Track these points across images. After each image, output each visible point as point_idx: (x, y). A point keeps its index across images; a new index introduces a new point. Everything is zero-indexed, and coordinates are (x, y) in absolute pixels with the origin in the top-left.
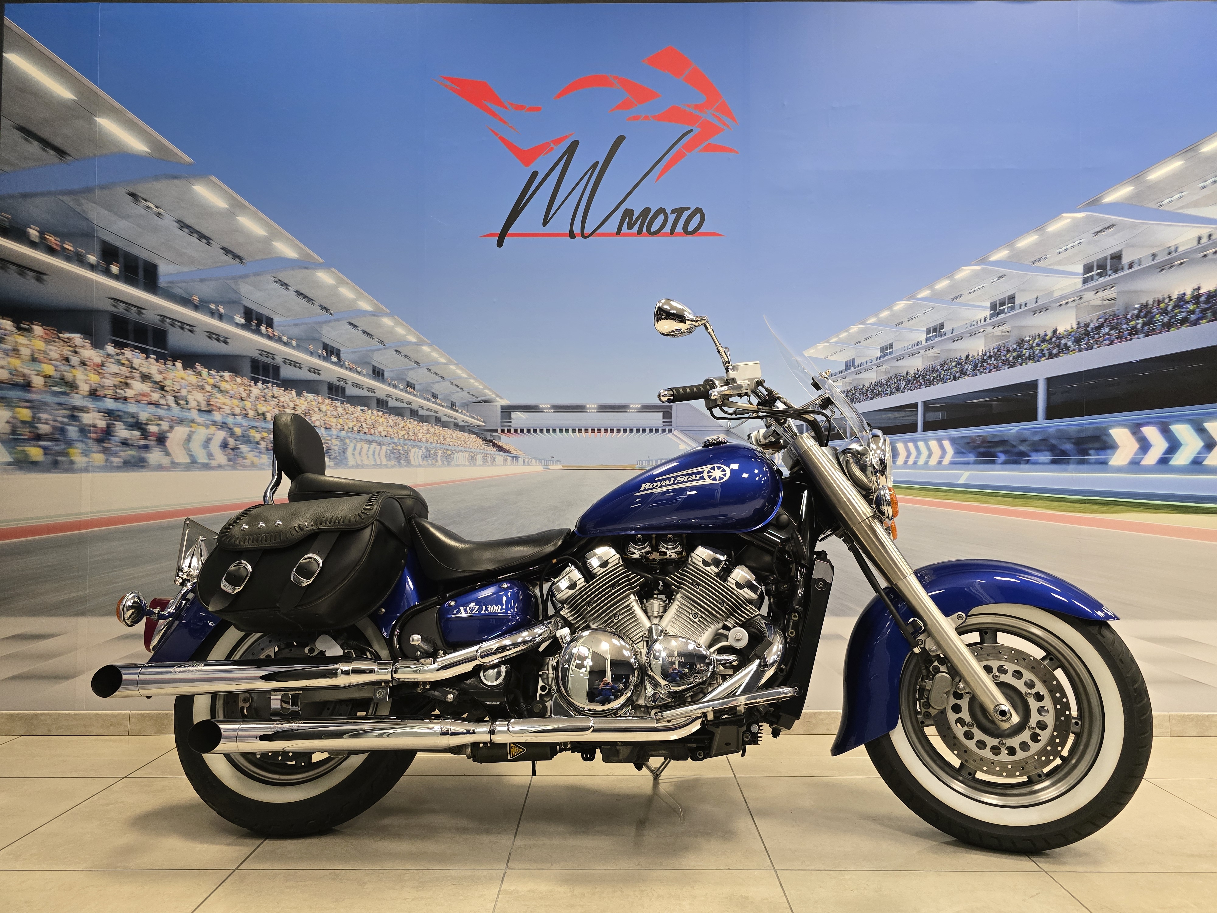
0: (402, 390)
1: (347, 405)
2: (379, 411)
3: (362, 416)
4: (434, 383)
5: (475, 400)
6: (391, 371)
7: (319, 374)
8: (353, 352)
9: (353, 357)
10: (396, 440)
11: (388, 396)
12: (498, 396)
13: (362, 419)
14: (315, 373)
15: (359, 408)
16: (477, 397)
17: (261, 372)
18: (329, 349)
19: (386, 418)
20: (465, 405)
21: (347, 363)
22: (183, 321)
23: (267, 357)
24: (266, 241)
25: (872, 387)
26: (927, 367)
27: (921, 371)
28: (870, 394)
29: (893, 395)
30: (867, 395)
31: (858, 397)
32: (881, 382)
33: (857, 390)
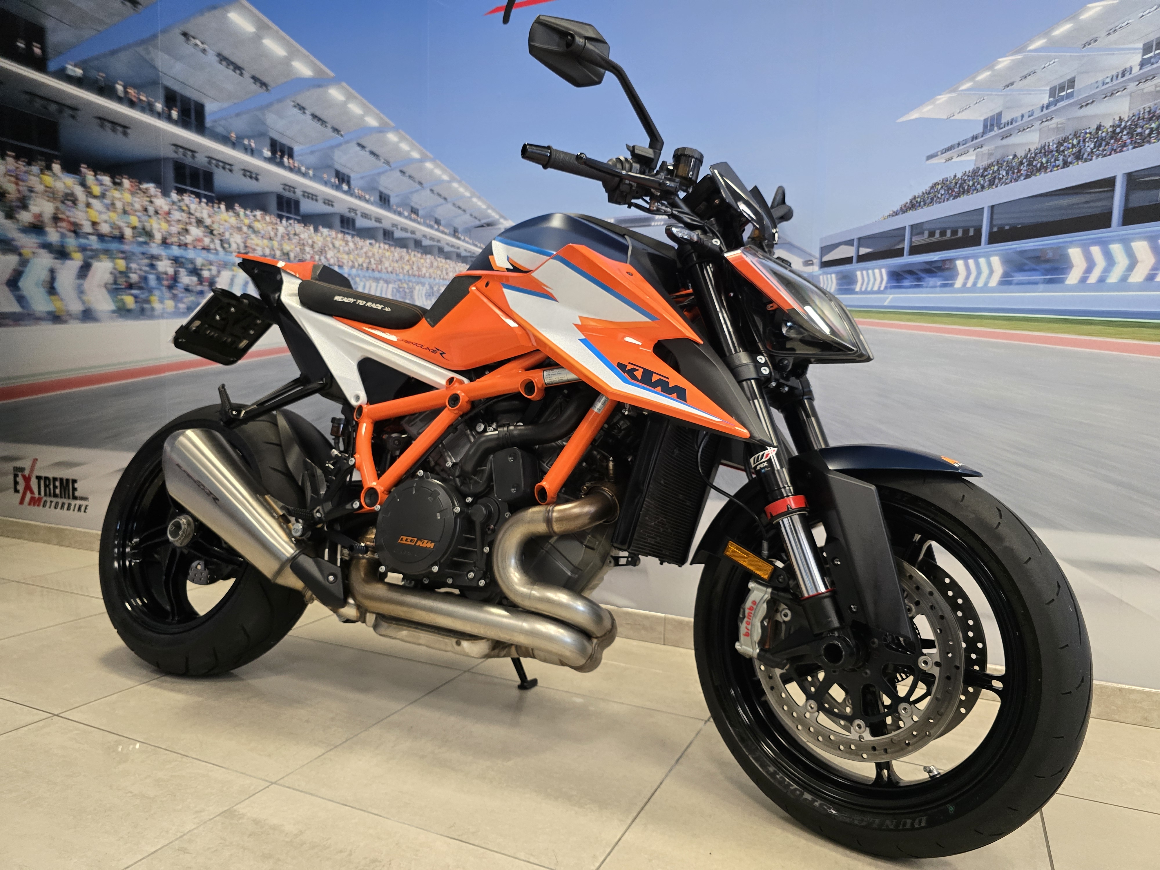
0: (406, 218)
1: (357, 239)
2: (385, 243)
3: (371, 251)
4: (437, 206)
5: (477, 223)
6: (397, 196)
7: (332, 206)
8: (362, 178)
9: (362, 183)
10: (401, 277)
11: (394, 225)
12: (502, 216)
13: (370, 254)
14: (329, 205)
15: (368, 242)
16: (479, 220)
17: (285, 208)
18: (341, 177)
19: (391, 252)
20: (468, 231)
21: (356, 191)
22: (225, 161)
23: (289, 191)
24: (286, 62)
25: (1030, 158)
26: (1140, 112)
27: (1127, 122)
28: (1025, 168)
29: (1068, 166)
30: (1019, 171)
31: (1003, 176)
32: (1047, 147)
33: (1001, 164)
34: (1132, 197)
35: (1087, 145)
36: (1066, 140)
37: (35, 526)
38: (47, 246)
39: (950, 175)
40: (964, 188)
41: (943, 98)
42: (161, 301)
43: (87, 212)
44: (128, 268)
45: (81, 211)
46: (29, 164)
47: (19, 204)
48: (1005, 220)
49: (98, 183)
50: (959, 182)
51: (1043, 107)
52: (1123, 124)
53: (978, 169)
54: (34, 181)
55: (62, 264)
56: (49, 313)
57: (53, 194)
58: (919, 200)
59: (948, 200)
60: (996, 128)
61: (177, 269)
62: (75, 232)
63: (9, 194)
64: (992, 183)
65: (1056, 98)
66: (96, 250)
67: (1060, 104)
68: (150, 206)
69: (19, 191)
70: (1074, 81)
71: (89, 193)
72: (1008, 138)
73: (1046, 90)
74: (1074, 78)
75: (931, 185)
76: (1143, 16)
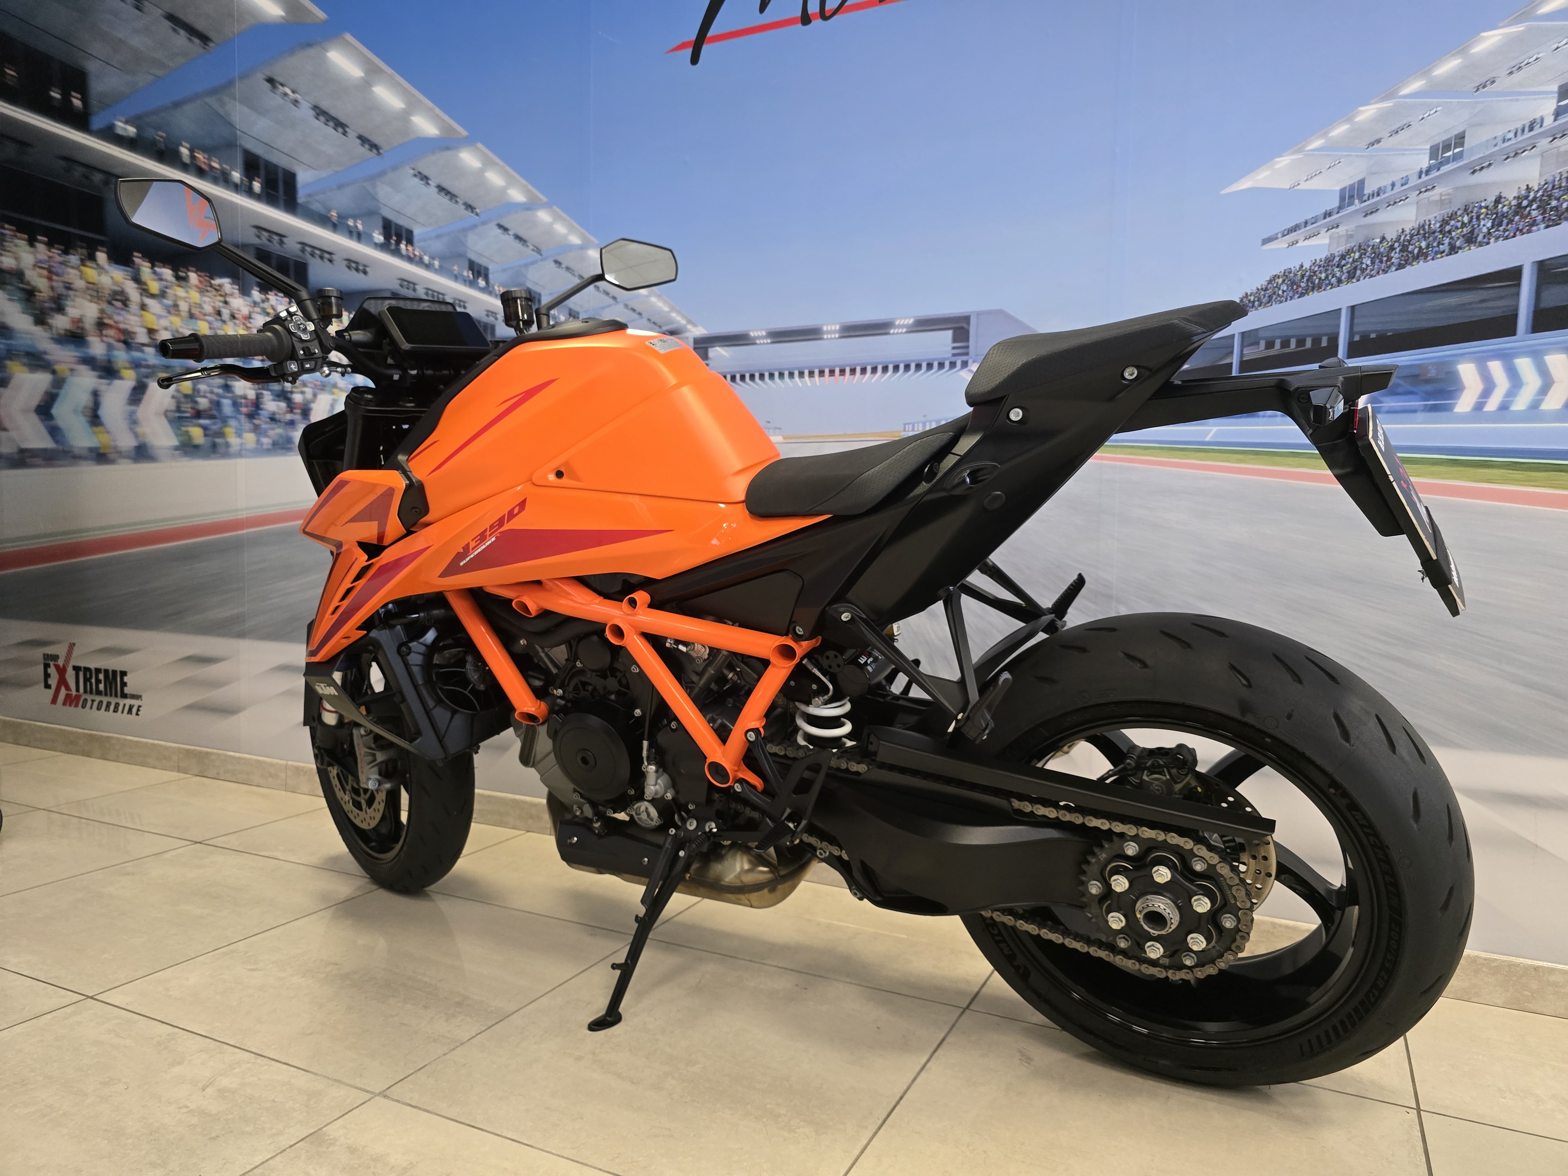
4: (603, 308)
6: (551, 294)
8: (504, 270)
9: (504, 277)
12: (690, 322)
16: (660, 327)
18: (475, 269)
21: (496, 288)
22: (322, 248)
23: (408, 288)
24: (404, 117)
25: (1404, 241)
26: (1555, 178)
27: (1538, 191)
28: (1397, 255)
29: (1457, 252)
30: (1389, 259)
31: (1367, 266)
32: (1427, 227)
33: (1364, 249)
34: (1545, 294)
35: (1482, 223)
36: (1453, 216)
37: (72, 733)
38: (89, 361)
39: (1294, 265)
40: (1313, 283)
41: (1284, 161)
42: (239, 434)
43: (141, 316)
44: (195, 390)
45: (135, 315)
46: (66, 252)
47: (53, 306)
48: (1371, 326)
49: (156, 278)
50: (1308, 274)
51: (1421, 172)
52: (1532, 195)
53: (1333, 256)
54: (72, 275)
55: (109, 384)
56: (91, 450)
57: (98, 292)
58: (1252, 298)
59: (1291, 298)
60: (1357, 201)
61: (260, 391)
62: (125, 342)
63: (40, 292)
64: (1351, 276)
65: (1439, 161)
66: (154, 366)
67: (1445, 169)
68: (224, 308)
69: (52, 288)
70: (1464, 137)
71: (145, 291)
72: (1374, 215)
73: (1426, 149)
74: (1464, 132)
75: (1268, 279)
76: (1558, 48)
